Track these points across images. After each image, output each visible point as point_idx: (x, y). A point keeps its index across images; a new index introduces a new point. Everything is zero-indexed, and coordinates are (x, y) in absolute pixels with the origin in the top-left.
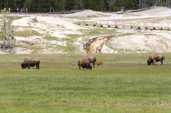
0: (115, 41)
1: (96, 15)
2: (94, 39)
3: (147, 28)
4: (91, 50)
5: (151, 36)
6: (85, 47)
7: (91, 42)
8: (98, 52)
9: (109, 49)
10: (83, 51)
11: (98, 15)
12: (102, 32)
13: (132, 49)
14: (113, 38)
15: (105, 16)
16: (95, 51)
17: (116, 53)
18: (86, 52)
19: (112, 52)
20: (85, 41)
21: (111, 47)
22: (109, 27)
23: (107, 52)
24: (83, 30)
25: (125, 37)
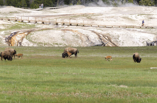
0: (34, 35)
1: (18, 11)
2: (15, 33)
3: (64, 24)
4: (12, 43)
5: (68, 31)
6: (7, 40)
7: (13, 36)
8: (19, 45)
9: (28, 42)
10: (5, 43)
11: (19, 11)
12: (23, 27)
13: (50, 43)
14: (33, 32)
15: (26, 12)
16: (16, 44)
17: (35, 46)
18: (8, 45)
19: (31, 45)
20: (7, 35)
21: (31, 41)
22: (29, 22)
23: (27, 45)
24: (5, 24)
25: (44, 32)
